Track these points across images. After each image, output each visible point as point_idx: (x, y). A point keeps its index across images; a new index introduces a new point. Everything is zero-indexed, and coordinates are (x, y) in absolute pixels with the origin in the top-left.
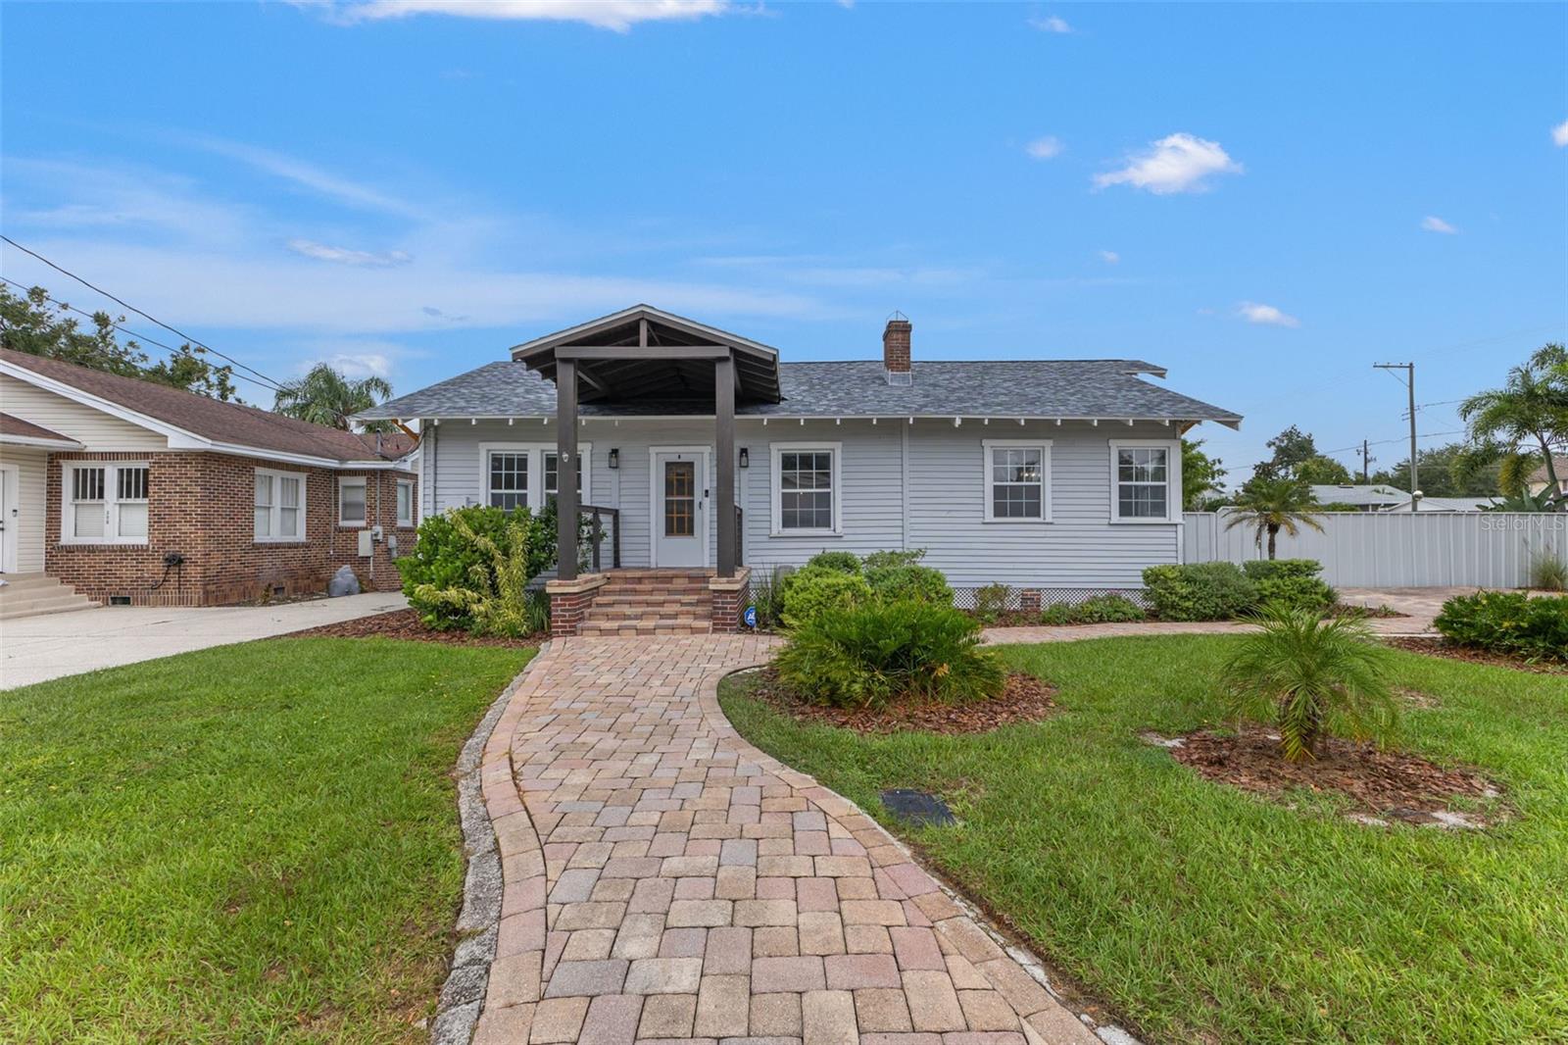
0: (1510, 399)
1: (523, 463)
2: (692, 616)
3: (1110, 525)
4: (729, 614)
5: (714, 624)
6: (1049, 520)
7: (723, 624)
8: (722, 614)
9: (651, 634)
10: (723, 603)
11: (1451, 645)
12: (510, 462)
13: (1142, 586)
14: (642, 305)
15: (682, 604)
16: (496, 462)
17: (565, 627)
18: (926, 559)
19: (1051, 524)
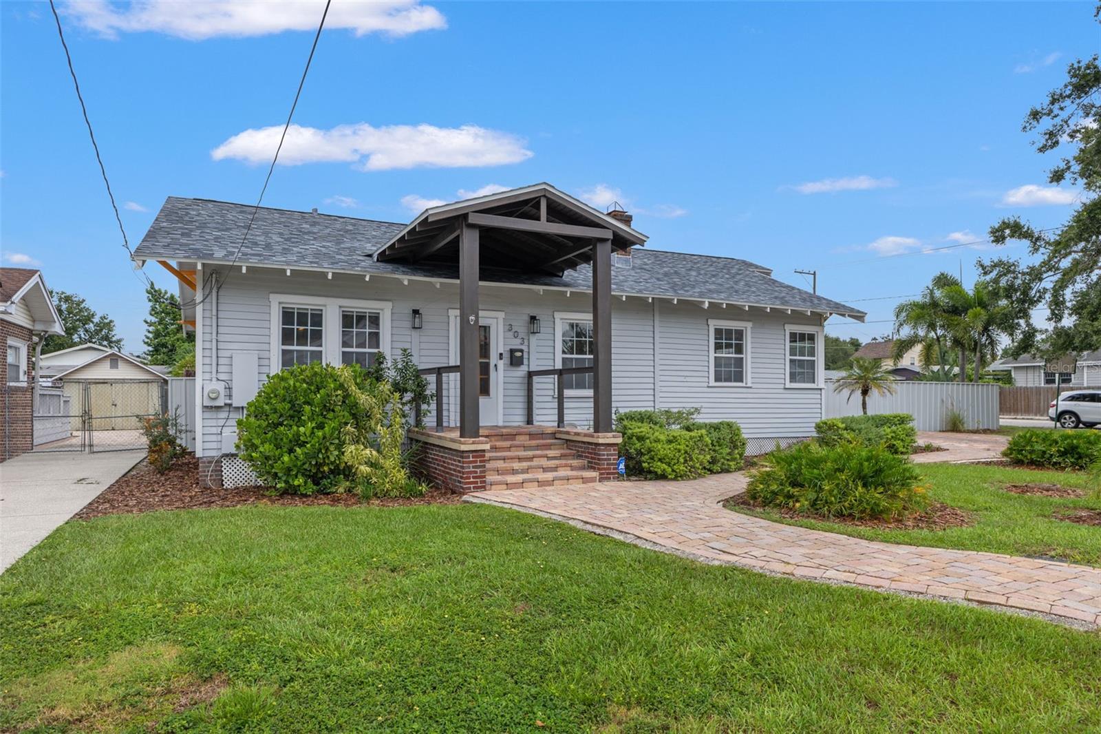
0: (923, 307)
1: (317, 319)
2: (569, 468)
3: (785, 389)
4: (612, 464)
5: (601, 474)
6: (749, 385)
7: (608, 474)
8: (608, 464)
9: (550, 485)
10: (607, 455)
11: (1018, 463)
12: (302, 318)
13: (815, 435)
14: (545, 183)
15: (549, 458)
16: (287, 316)
17: (477, 483)
18: (699, 416)
19: (751, 387)
